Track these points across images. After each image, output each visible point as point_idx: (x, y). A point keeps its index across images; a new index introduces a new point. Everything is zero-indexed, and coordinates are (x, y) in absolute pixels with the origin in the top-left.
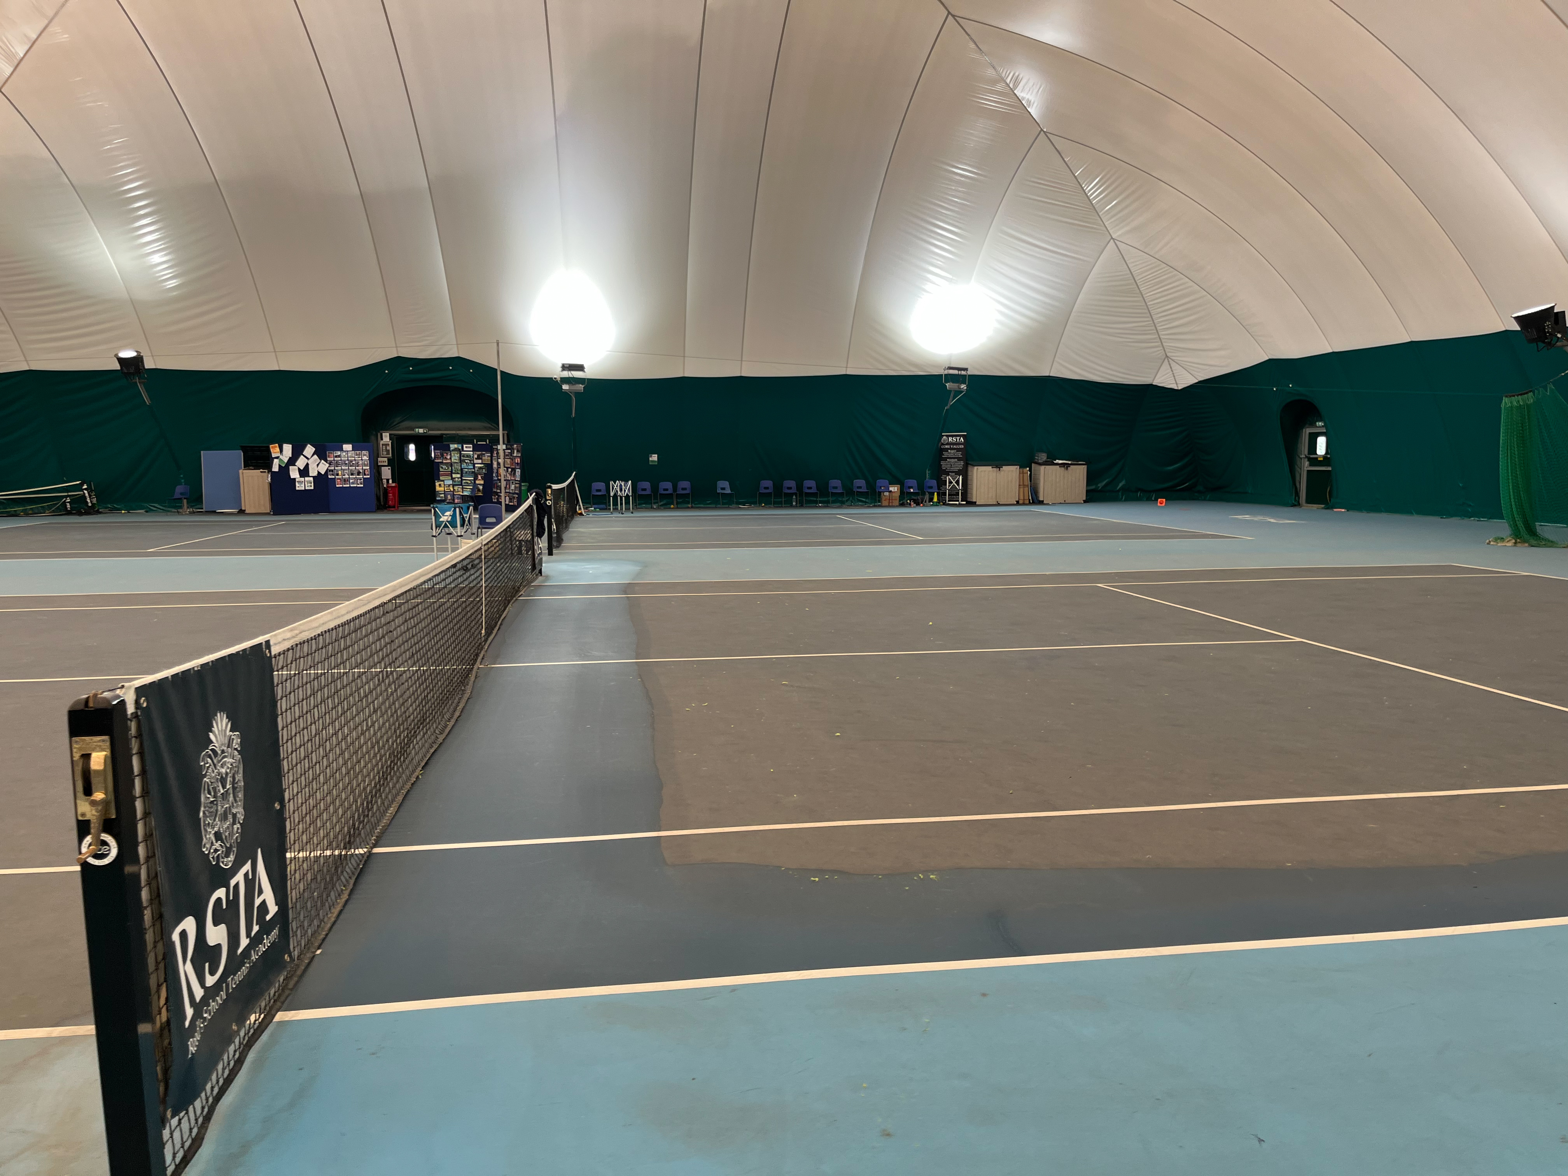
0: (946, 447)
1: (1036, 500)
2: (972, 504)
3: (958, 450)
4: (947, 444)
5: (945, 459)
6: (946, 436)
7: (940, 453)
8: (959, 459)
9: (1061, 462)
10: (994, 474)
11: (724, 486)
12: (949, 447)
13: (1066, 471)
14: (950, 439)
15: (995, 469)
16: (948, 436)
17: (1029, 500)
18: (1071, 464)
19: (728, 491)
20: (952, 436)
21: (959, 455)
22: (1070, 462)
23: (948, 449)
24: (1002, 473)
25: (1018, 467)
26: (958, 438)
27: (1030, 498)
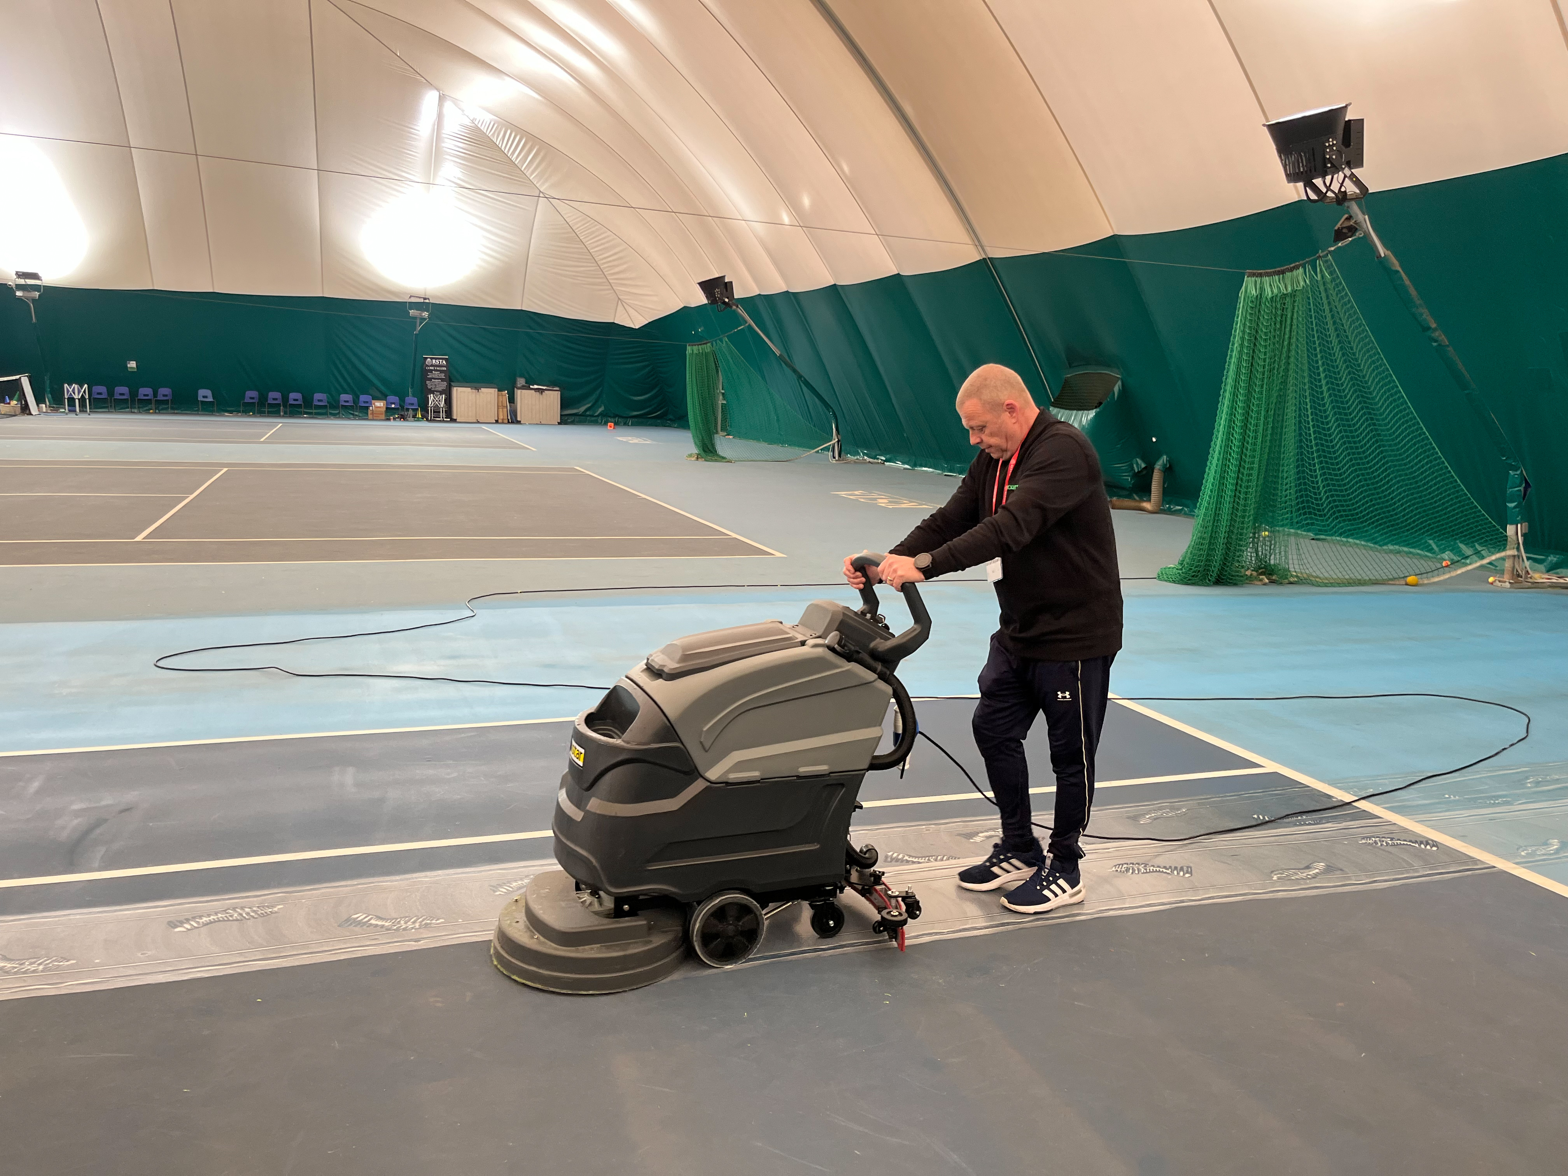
0: (431, 368)
1: (513, 419)
2: (454, 421)
3: (441, 371)
4: (432, 366)
5: (430, 379)
6: (431, 358)
7: (425, 373)
8: (442, 380)
9: (536, 387)
10: (474, 395)
11: (205, 394)
12: (433, 368)
13: (541, 396)
14: (434, 361)
15: (473, 390)
16: (432, 359)
17: (509, 420)
18: (546, 390)
19: (210, 399)
20: (436, 359)
21: (442, 376)
22: (544, 388)
23: (432, 370)
24: (481, 394)
25: (497, 390)
26: (441, 361)
27: (509, 418)
